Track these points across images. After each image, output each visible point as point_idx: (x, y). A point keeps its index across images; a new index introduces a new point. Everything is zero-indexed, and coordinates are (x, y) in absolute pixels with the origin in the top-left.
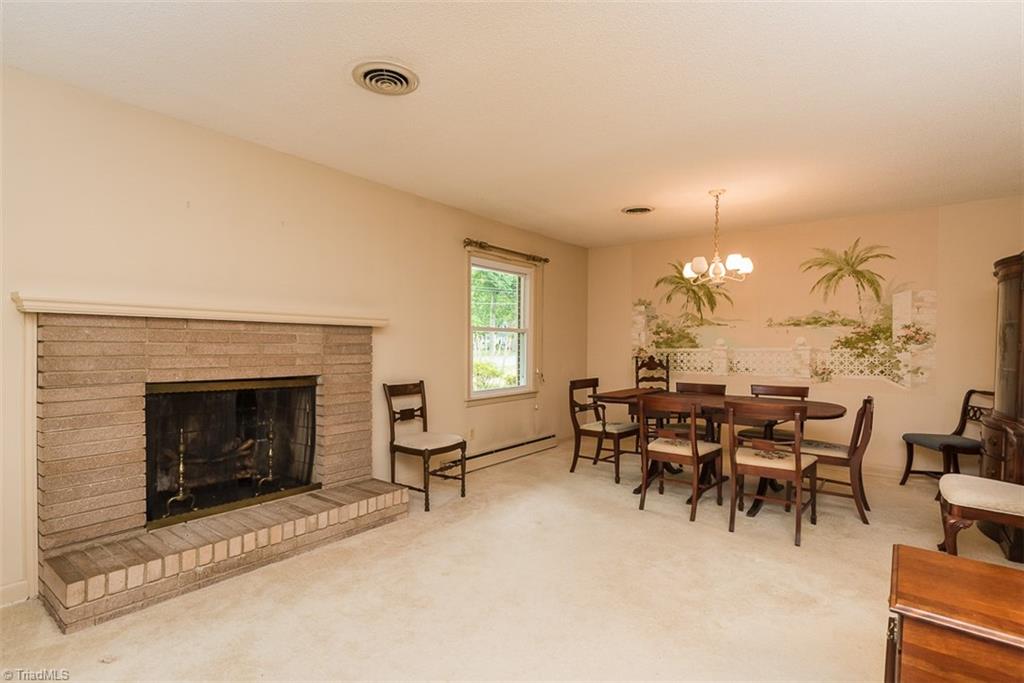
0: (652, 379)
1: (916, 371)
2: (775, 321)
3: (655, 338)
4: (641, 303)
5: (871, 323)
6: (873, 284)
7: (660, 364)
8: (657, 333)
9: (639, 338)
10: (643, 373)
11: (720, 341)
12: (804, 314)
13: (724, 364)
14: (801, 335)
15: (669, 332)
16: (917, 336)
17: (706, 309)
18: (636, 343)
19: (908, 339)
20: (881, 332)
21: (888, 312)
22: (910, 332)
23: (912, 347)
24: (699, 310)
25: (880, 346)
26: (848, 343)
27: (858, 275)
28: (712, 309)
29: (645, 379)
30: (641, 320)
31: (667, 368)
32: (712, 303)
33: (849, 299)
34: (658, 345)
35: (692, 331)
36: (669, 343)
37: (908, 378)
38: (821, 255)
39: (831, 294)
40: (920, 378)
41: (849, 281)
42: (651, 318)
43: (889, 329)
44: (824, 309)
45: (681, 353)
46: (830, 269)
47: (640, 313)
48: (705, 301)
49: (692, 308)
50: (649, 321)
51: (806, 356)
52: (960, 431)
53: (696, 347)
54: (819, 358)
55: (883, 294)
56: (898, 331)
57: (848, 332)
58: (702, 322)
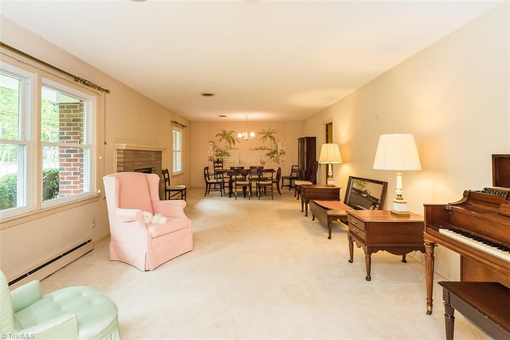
0: (218, 167)
1: (282, 161)
2: (251, 148)
3: (216, 153)
4: (211, 142)
5: (273, 149)
6: (274, 139)
7: (220, 162)
8: (217, 152)
9: (211, 153)
10: (216, 165)
11: (237, 154)
12: (258, 147)
13: (238, 162)
14: (258, 153)
15: (221, 151)
16: (283, 153)
17: (232, 144)
18: (210, 155)
19: (281, 153)
20: (275, 152)
21: (277, 146)
22: (281, 152)
23: (282, 155)
24: (230, 145)
25: (275, 155)
26: (268, 155)
27: (271, 137)
28: (234, 144)
29: (217, 167)
30: (211, 147)
31: (222, 163)
32: (234, 143)
33: (268, 143)
34: (217, 155)
35: (228, 151)
36: (221, 155)
37: (281, 163)
38: (262, 131)
39: (265, 142)
40: (283, 163)
41: (269, 138)
42: (214, 147)
43: (277, 151)
44: (263, 146)
45: (225, 158)
46: (265, 135)
47: (211, 145)
48: (232, 142)
49: (228, 144)
50: (214, 148)
51: (259, 158)
52: (291, 175)
53: (229, 156)
54: (262, 159)
55: (276, 141)
56: (279, 152)
57: (268, 152)
58: (231, 148)
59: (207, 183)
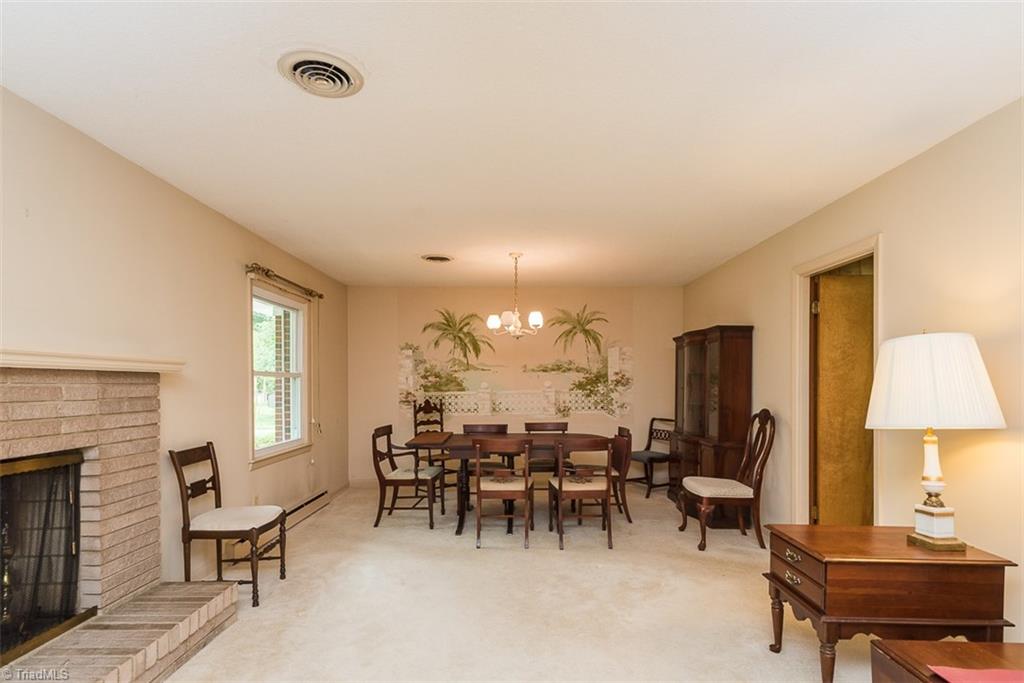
0: (428, 422)
1: (622, 406)
2: (529, 367)
3: (423, 382)
4: (408, 347)
5: (595, 371)
6: (596, 340)
7: (435, 408)
8: (425, 377)
9: (407, 379)
10: (421, 416)
11: (484, 385)
12: (549, 362)
13: (488, 406)
14: (548, 379)
15: (437, 376)
16: (623, 381)
17: (471, 355)
18: (404, 387)
19: (618, 382)
20: (601, 377)
21: (605, 362)
22: (618, 377)
23: (620, 388)
24: (465, 356)
25: (601, 388)
26: (580, 386)
27: (586, 332)
28: (477, 356)
29: (423, 423)
30: (409, 364)
31: (441, 411)
32: (477, 350)
33: (580, 352)
34: (426, 388)
35: (460, 376)
36: (437, 387)
37: (617, 412)
38: (561, 315)
39: (568, 344)
40: (626, 411)
41: (580, 337)
42: (418, 362)
43: (606, 375)
44: (564, 359)
45: (450, 397)
46: (567, 327)
47: (408, 357)
48: (471, 348)
49: (458, 354)
50: (416, 366)
51: (552, 399)
52: (648, 447)
53: (463, 390)
54: (562, 398)
55: (602, 350)
56: (612, 377)
57: (580, 377)
58: (468, 367)
59: (384, 483)
